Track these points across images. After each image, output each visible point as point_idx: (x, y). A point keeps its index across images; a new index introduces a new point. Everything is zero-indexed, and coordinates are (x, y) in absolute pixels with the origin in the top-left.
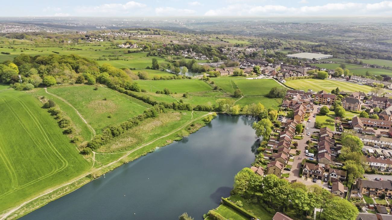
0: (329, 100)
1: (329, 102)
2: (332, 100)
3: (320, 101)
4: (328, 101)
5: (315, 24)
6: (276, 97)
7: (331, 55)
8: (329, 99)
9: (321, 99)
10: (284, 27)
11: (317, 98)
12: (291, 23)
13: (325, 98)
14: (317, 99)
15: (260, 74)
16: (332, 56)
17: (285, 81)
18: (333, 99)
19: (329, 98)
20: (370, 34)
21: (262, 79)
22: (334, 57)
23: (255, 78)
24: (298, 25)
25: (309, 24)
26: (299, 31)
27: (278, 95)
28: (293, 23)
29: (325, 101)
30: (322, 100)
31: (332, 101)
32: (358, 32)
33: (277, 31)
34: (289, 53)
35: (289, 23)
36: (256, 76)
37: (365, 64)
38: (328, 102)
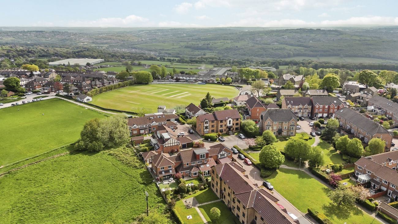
0: (230, 123)
1: (231, 127)
2: (235, 122)
3: (213, 129)
4: (228, 125)
5: (63, 32)
6: (107, 147)
7: (102, 58)
8: (230, 121)
9: (213, 124)
10: (26, 36)
11: (206, 125)
12: (34, 31)
13: (221, 121)
14: (206, 128)
15: (24, 93)
16: (103, 60)
17: (91, 99)
18: (237, 120)
19: (230, 119)
20: (120, 40)
21: (33, 102)
22: (105, 61)
23: (14, 103)
24: (43, 33)
25: (56, 32)
26: (47, 39)
27: (111, 139)
28: (37, 32)
29: (224, 128)
30: (215, 126)
31: (235, 124)
32: (109, 39)
33: (18, 40)
34: (49, 61)
35: (31, 31)
36: (16, 98)
37: (144, 64)
38: (229, 128)
